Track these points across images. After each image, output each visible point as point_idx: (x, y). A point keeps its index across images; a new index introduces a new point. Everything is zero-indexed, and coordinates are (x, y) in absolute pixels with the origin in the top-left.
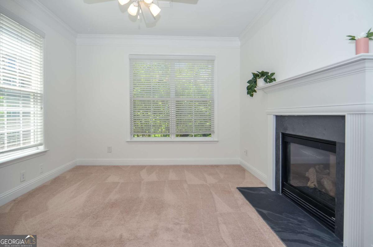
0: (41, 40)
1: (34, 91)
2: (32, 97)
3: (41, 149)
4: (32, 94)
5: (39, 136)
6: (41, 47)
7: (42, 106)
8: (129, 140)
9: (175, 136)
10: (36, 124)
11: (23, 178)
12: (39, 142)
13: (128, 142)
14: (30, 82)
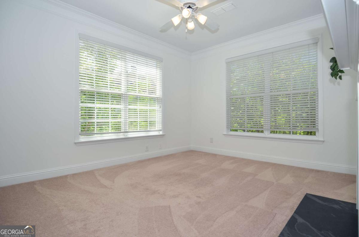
0: (161, 63)
1: (157, 96)
2: (157, 100)
3: (161, 133)
4: (157, 98)
5: (160, 125)
6: (160, 68)
7: (161, 106)
8: (225, 133)
9: (269, 132)
10: (158, 117)
11: (147, 149)
12: (160, 129)
13: (224, 134)
14: (155, 91)
